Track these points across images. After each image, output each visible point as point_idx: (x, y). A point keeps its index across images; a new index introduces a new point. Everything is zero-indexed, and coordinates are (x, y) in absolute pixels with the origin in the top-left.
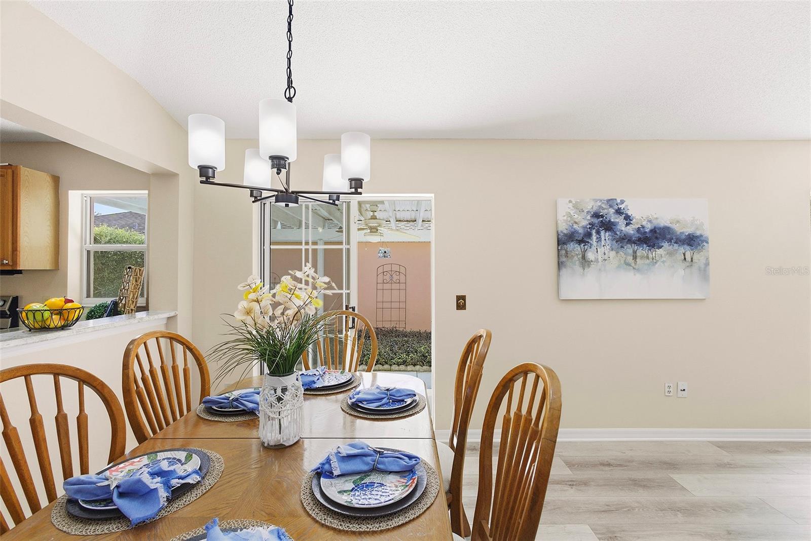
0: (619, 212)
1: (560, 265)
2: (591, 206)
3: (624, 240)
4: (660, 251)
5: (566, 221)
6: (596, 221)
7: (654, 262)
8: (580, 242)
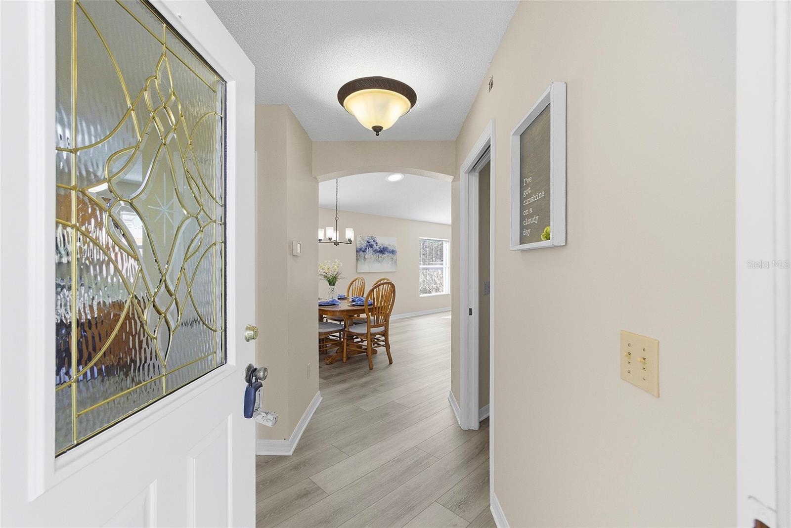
0: (374, 241)
1: (357, 260)
2: (366, 239)
3: (376, 251)
4: (385, 255)
5: (359, 244)
6: (368, 244)
7: (383, 259)
8: (364, 251)
